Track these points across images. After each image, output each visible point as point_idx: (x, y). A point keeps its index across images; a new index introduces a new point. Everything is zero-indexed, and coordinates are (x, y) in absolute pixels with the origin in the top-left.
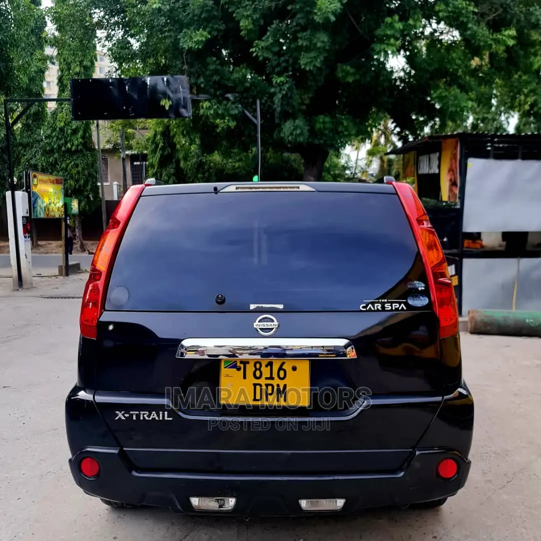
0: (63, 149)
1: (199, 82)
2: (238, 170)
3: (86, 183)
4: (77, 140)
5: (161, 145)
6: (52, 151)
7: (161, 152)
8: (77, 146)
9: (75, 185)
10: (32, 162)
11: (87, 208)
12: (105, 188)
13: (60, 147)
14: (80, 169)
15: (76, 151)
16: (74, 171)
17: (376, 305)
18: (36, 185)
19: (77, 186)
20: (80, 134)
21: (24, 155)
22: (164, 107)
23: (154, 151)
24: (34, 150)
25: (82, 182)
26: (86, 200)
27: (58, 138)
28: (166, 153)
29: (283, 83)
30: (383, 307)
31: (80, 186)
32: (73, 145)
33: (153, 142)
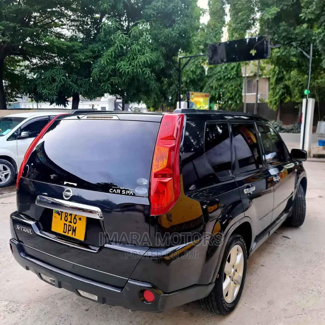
0: (226, 77)
1: (274, 37)
2: (321, 84)
3: (235, 95)
4: (234, 72)
5: (277, 72)
6: (220, 79)
7: (277, 76)
8: (233, 76)
9: (230, 96)
10: (211, 85)
11: (235, 107)
12: (246, 96)
13: (224, 76)
14: (233, 87)
15: (233, 78)
16: (230, 89)
17: (118, 190)
18: (193, 99)
19: (231, 97)
20: (235, 69)
21: (208, 82)
22: (252, 54)
23: (273, 76)
24: (213, 79)
25: (233, 94)
26: (235, 103)
27: (224, 72)
28: (280, 76)
29: (320, 33)
30: (121, 192)
31: (232, 96)
32: (231, 75)
33: (273, 71)
